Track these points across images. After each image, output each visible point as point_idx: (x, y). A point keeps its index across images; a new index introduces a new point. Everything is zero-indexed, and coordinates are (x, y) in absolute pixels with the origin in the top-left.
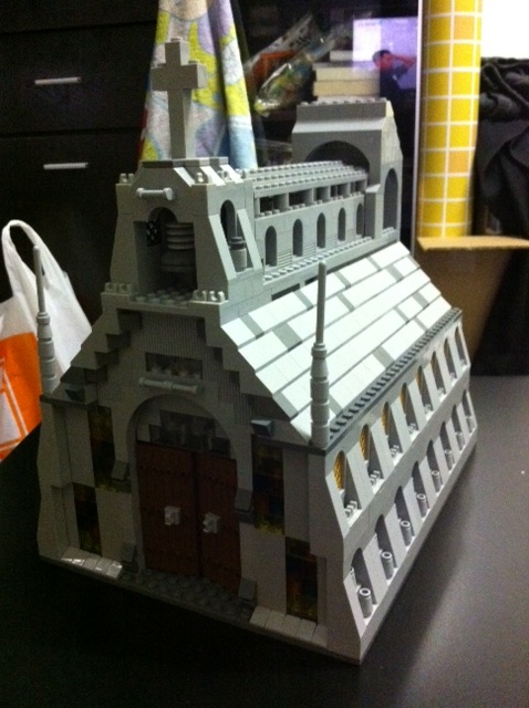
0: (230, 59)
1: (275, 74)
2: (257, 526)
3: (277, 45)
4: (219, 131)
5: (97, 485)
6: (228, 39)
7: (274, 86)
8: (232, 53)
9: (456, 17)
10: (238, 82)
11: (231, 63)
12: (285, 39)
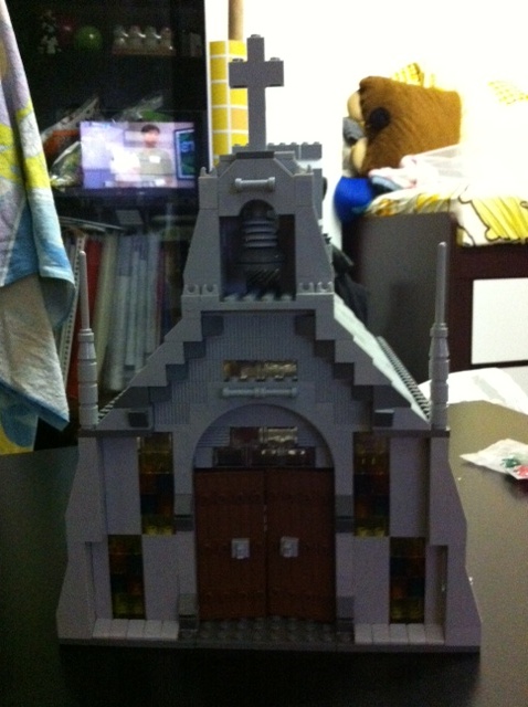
0: (29, 131)
1: (67, 151)
2: (356, 534)
3: (64, 124)
4: (18, 204)
5: (144, 531)
6: (27, 112)
7: (67, 162)
8: (31, 126)
9: (232, 109)
10: (38, 154)
11: (30, 135)
12: (71, 119)
